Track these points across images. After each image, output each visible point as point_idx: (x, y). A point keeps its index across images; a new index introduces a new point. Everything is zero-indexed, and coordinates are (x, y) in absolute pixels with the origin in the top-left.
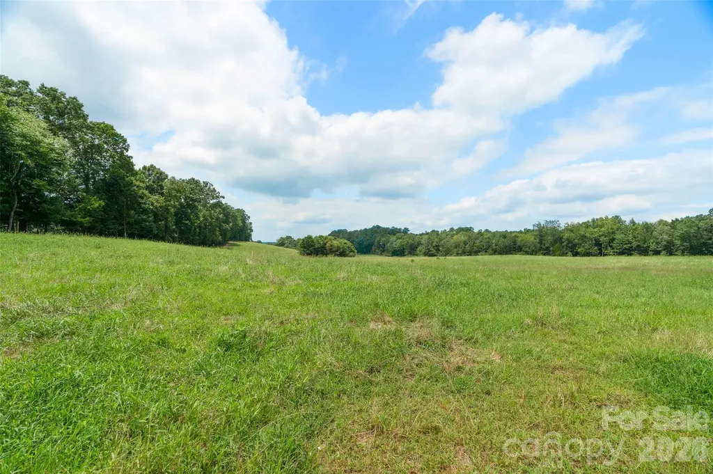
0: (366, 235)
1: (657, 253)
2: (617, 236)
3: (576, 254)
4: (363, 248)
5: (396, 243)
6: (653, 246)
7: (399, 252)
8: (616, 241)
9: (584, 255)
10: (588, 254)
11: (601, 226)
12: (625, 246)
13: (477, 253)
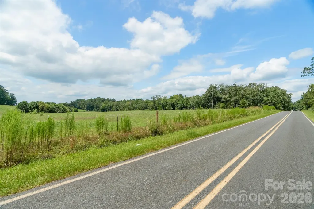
0: (92, 102)
1: (189, 108)
2: (179, 102)
3: (165, 109)
4: (89, 108)
5: (103, 105)
6: (189, 106)
7: (104, 110)
8: (179, 104)
9: (168, 110)
10: (169, 110)
11: (175, 98)
12: (182, 106)
13: (133, 110)
